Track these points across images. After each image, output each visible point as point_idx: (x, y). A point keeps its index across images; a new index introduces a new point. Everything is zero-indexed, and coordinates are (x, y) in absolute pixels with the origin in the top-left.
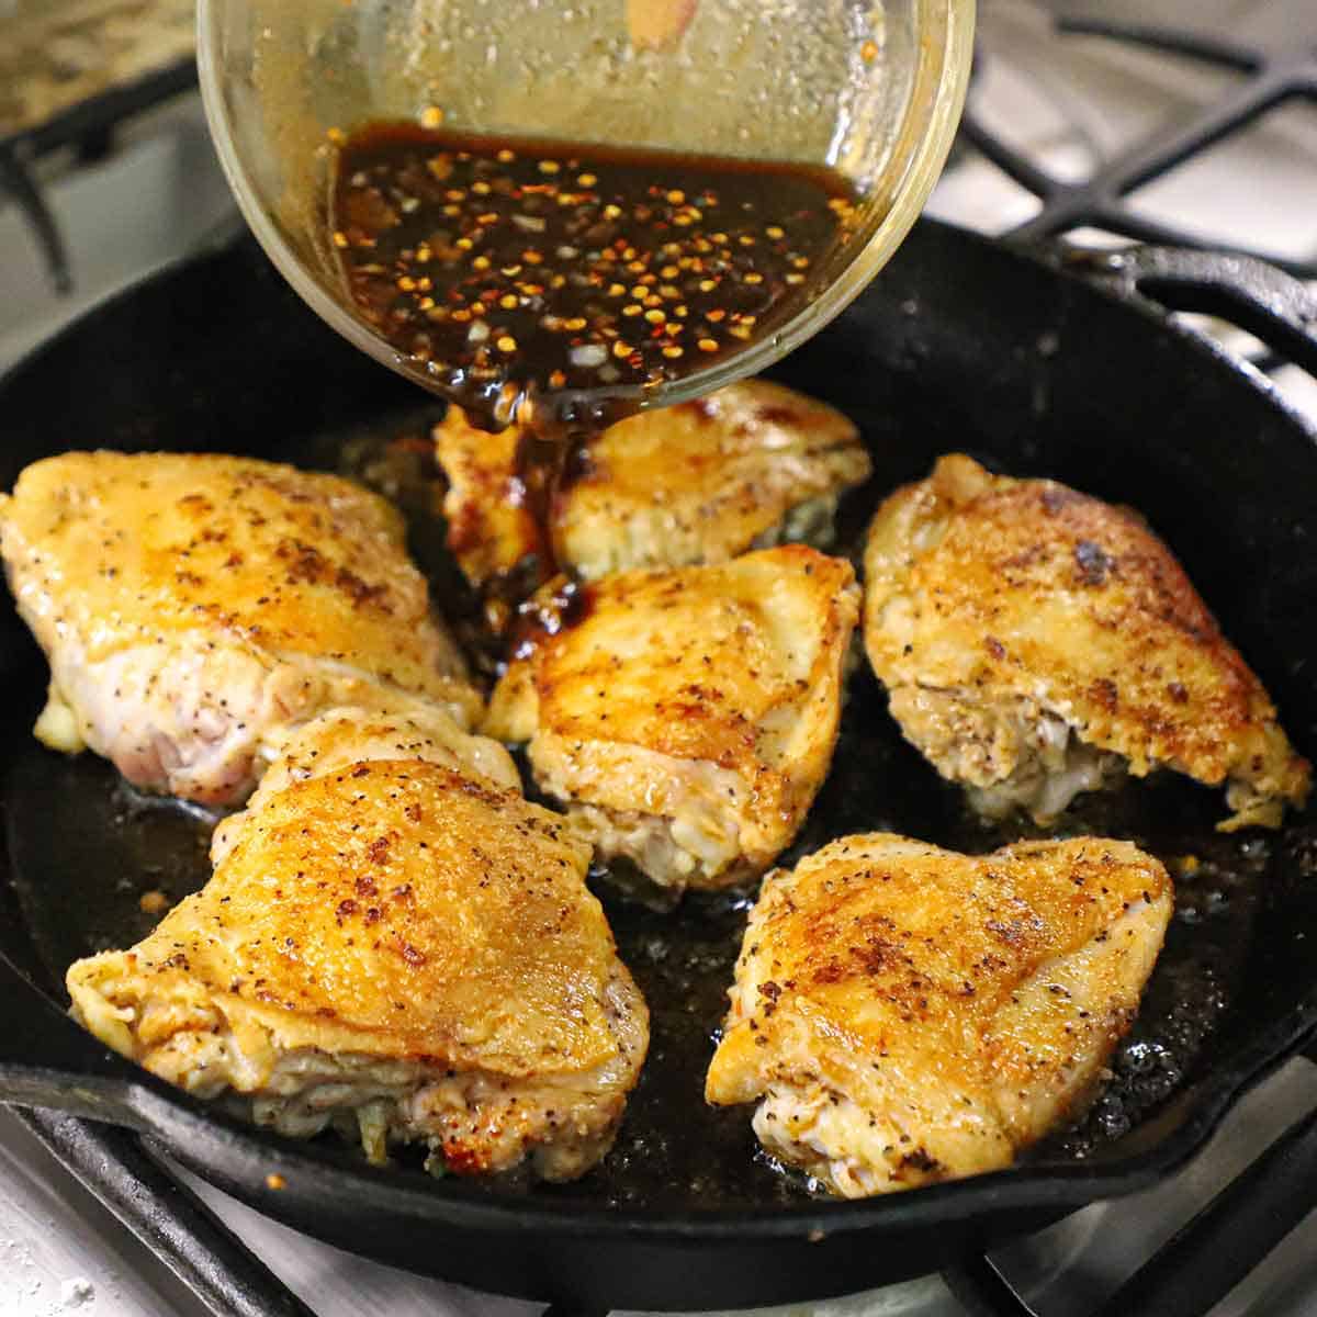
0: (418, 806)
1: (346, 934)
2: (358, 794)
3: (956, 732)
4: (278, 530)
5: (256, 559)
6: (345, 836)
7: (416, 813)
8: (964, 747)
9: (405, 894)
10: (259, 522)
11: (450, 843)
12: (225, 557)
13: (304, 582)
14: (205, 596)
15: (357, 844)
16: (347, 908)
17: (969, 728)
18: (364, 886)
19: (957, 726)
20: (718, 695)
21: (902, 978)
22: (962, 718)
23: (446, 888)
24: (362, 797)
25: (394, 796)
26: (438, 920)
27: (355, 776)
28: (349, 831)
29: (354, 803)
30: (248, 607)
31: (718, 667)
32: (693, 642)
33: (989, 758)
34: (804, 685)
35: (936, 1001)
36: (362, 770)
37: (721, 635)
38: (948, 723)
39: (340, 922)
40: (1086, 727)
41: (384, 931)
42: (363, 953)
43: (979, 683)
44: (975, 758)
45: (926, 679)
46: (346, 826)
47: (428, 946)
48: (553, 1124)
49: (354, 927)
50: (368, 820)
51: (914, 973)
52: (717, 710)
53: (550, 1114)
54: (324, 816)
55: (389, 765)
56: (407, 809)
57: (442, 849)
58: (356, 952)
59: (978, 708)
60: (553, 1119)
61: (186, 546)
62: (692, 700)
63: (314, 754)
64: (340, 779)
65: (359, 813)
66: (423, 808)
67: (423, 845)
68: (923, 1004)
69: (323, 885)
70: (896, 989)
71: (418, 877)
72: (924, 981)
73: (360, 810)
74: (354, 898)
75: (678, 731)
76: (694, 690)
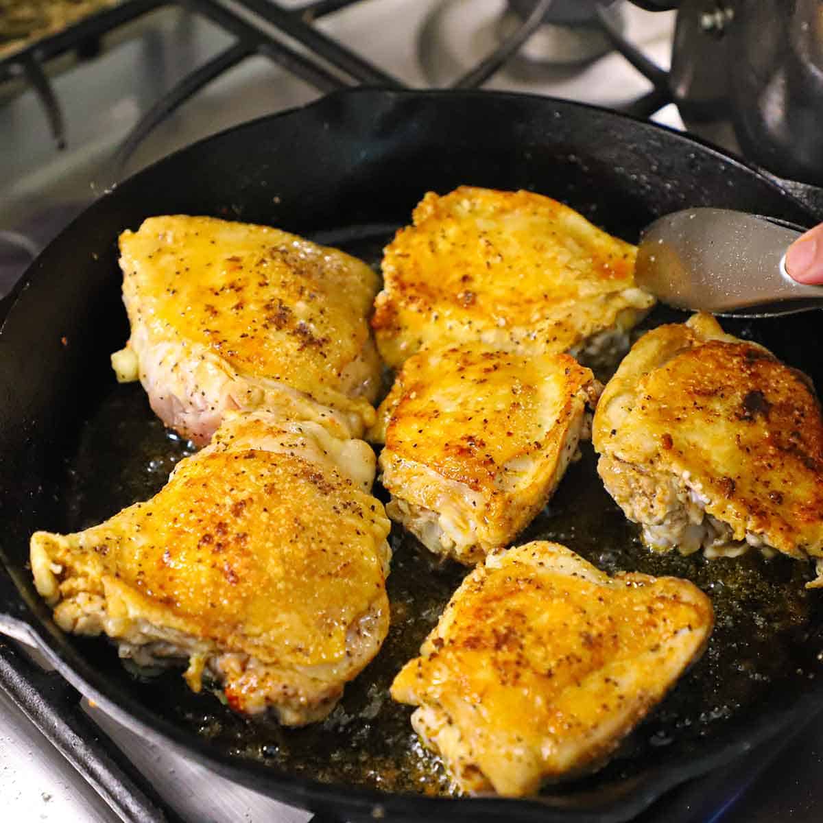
0: (273, 484)
1: (199, 555)
2: (243, 469)
3: (633, 489)
4: (274, 292)
5: (252, 308)
6: (225, 493)
7: (271, 489)
8: (637, 498)
9: (242, 537)
10: (263, 285)
11: (283, 511)
12: (236, 302)
13: (273, 328)
14: (214, 324)
15: (228, 501)
16: (207, 539)
17: (640, 487)
18: (222, 526)
19: (633, 486)
20: (482, 444)
21: (512, 657)
22: (637, 481)
23: (267, 540)
24: (244, 472)
25: (262, 475)
26: (255, 557)
27: (246, 458)
28: (227, 491)
29: (238, 475)
30: (234, 337)
31: (490, 426)
32: (483, 409)
33: (652, 506)
34: (538, 445)
35: (527, 676)
36: (251, 455)
37: (500, 406)
38: (628, 483)
39: (199, 547)
40: (710, 504)
41: (222, 558)
42: (204, 568)
43: (652, 462)
44: (643, 505)
45: (620, 454)
46: (227, 487)
47: (243, 573)
48: (285, 694)
49: (206, 552)
50: (241, 487)
51: (520, 656)
52: (479, 453)
53: (285, 687)
54: (220, 478)
55: (269, 454)
56: (266, 486)
57: (276, 514)
58: (201, 567)
59: (648, 476)
60: (286, 690)
61: (218, 290)
62: (466, 444)
63: (232, 437)
64: (236, 458)
65: (237, 481)
66: (276, 487)
67: (265, 510)
68: (517, 676)
69: (200, 521)
70: (506, 663)
71: (254, 529)
72: (524, 662)
73: (238, 479)
74: (213, 533)
75: (451, 463)
76: (470, 438)
